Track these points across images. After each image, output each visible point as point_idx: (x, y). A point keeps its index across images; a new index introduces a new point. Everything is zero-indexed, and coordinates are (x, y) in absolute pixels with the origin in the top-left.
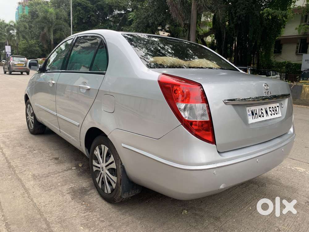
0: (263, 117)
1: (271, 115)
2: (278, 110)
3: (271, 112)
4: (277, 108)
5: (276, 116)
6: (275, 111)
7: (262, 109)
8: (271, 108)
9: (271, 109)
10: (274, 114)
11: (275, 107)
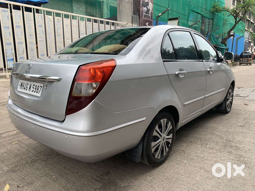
0: (26, 90)
1: (32, 91)
2: (39, 90)
3: (33, 89)
4: (40, 88)
5: (35, 94)
6: (37, 89)
7: (28, 84)
8: (35, 85)
9: (34, 87)
10: (35, 92)
11: (39, 86)
